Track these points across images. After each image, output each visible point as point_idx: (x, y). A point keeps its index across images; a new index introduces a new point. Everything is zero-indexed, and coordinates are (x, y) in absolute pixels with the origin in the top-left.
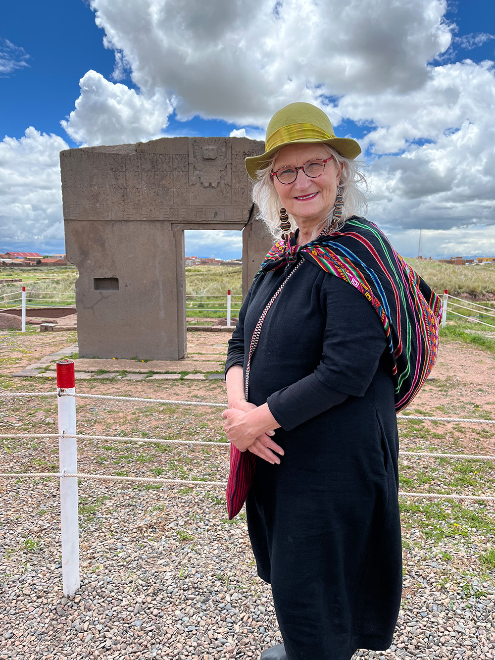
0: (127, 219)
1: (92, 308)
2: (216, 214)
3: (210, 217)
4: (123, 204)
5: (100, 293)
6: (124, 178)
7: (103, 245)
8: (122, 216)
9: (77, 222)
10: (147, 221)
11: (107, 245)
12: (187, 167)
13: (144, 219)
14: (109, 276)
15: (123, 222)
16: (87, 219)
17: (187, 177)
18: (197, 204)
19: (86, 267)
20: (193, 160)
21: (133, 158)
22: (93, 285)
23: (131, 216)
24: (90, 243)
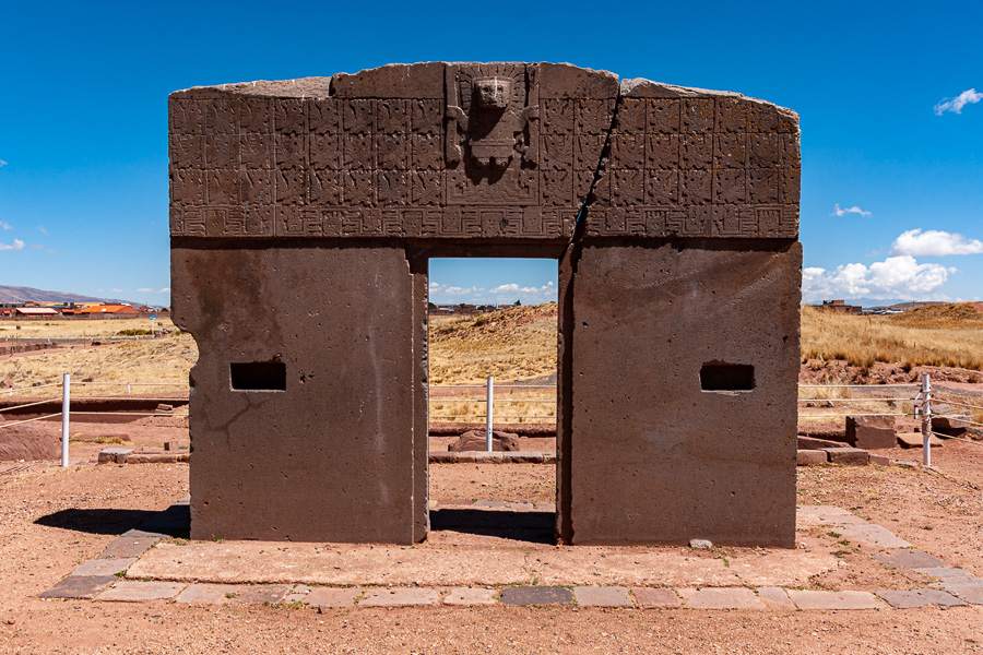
0: (310, 236)
1: (224, 428)
2: (504, 224)
3: (491, 231)
4: (302, 203)
5: (246, 394)
6: (307, 148)
7: (254, 291)
8: (298, 229)
9: (198, 241)
10: (351, 238)
11: (262, 290)
12: (443, 125)
13: (347, 236)
14: (265, 357)
16: (220, 236)
17: (442, 146)
18: (462, 203)
19: (214, 338)
20: (457, 110)
21: (325, 107)
22: (229, 379)
23: (317, 229)
24: (225, 286)
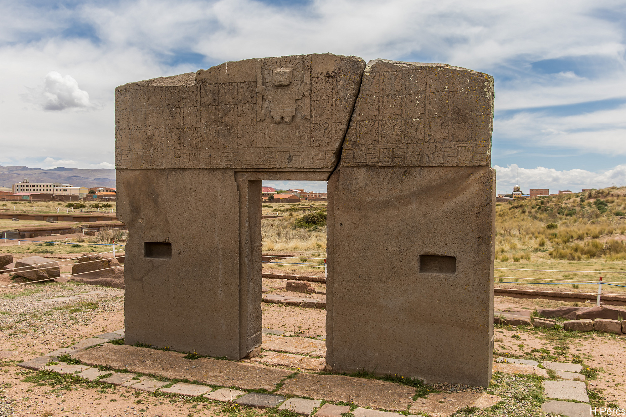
0: (183, 167)
1: (141, 280)
2: (290, 159)
3: (282, 163)
4: (179, 148)
5: (151, 261)
6: (182, 116)
8: (177, 163)
9: (129, 171)
10: (206, 169)
12: (255, 97)
13: (203, 167)
14: (161, 239)
15: (178, 171)
16: (139, 168)
17: (254, 111)
18: (266, 146)
19: (137, 227)
20: (262, 88)
21: (192, 90)
22: (143, 251)
23: (187, 163)
24: (142, 198)
